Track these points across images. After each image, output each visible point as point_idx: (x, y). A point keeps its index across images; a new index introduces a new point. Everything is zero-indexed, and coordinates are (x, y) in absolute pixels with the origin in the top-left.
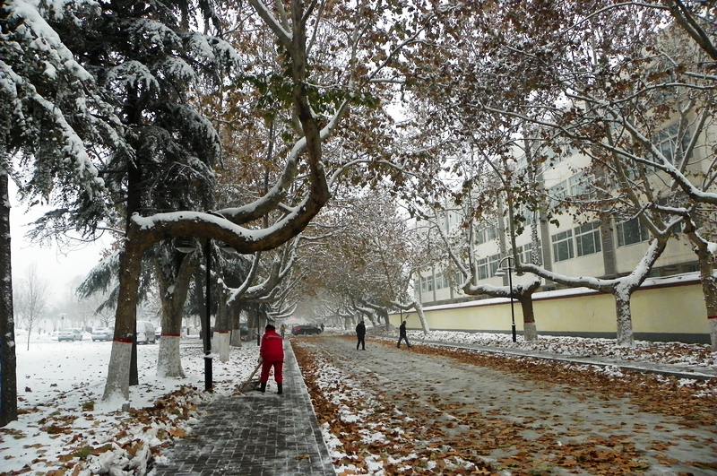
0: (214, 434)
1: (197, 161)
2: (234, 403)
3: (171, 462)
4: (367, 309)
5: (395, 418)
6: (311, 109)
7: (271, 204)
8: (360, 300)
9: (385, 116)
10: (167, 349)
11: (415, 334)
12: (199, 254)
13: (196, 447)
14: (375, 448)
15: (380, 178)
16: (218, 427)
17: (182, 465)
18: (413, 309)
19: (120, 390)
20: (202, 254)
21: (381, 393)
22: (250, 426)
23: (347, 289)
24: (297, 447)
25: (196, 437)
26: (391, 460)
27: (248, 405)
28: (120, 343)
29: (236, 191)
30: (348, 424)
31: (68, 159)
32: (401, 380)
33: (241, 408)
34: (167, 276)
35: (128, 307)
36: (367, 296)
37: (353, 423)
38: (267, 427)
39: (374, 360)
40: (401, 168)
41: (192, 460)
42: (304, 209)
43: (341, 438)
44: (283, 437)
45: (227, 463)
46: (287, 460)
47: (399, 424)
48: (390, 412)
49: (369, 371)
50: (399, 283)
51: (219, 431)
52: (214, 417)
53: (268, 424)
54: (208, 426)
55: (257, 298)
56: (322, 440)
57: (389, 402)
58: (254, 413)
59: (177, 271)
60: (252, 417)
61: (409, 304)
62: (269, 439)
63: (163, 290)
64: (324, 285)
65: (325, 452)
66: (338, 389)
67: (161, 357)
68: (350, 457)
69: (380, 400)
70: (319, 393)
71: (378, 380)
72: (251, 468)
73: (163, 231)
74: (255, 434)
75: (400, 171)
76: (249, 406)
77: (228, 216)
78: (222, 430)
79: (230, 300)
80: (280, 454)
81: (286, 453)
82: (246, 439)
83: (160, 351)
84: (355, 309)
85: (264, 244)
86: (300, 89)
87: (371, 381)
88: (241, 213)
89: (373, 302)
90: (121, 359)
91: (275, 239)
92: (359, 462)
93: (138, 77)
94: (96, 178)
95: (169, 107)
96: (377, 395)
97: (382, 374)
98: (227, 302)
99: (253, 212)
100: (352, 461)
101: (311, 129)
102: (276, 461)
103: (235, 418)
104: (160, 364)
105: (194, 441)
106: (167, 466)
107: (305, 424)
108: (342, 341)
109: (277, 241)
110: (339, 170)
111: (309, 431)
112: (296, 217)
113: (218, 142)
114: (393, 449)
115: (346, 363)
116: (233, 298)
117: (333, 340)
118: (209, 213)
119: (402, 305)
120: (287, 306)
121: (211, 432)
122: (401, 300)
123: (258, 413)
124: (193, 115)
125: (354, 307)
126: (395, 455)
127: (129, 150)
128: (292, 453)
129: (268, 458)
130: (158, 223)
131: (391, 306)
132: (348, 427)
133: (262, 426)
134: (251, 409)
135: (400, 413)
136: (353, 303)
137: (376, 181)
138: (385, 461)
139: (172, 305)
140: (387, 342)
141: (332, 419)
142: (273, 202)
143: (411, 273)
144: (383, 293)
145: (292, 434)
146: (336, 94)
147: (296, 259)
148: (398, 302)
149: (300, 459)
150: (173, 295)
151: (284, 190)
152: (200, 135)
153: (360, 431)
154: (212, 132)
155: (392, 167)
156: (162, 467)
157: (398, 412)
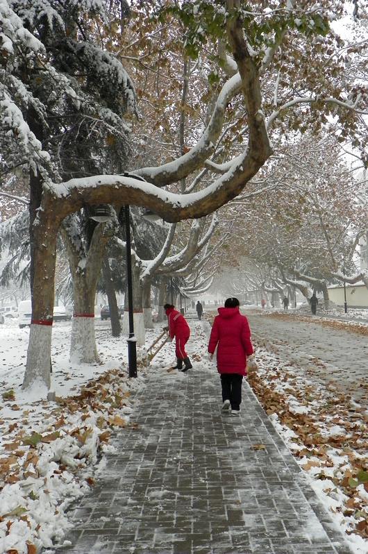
0: (155, 423)
1: (110, 114)
2: (165, 391)
3: (119, 451)
4: (300, 282)
5: (353, 411)
6: (248, 45)
7: (197, 161)
8: (292, 271)
9: (332, 36)
10: (81, 332)
11: (363, 313)
12: (114, 223)
13: (140, 436)
14: (335, 442)
15: (324, 121)
16: (157, 416)
17: (131, 454)
18: (361, 283)
19: (41, 378)
20: (118, 223)
21: (331, 382)
22: (191, 415)
23: (276, 259)
24: (249, 437)
25: (136, 426)
26: (356, 455)
27: (181, 393)
28: (39, 327)
29: (142, 142)
30: (298, 416)
31: (10, 132)
32: (353, 368)
33: (175, 397)
34: (78, 248)
35: (46, 286)
36: (301, 266)
37: (304, 414)
38: (210, 416)
39: (316, 345)
40: (352, 107)
41: (140, 449)
42: (242, 168)
43: (295, 429)
44: (231, 427)
45: (178, 452)
46: (241, 450)
47: (359, 418)
48: (346, 405)
49: (311, 357)
50: (342, 249)
51: (159, 420)
52: (149, 406)
53: (210, 413)
54: (146, 415)
55: (173, 270)
56: (275, 431)
57: (343, 393)
58: (191, 402)
59: (89, 243)
60: (190, 407)
61: (355, 275)
62: (216, 429)
63: (74, 265)
64: (247, 254)
65: (281, 444)
66: (279, 377)
67: (74, 342)
68: (310, 449)
69: (331, 391)
70: (258, 382)
71: (324, 367)
72: (205, 457)
73: (79, 199)
74: (198, 424)
75: (351, 110)
76: (183, 394)
77: (147, 178)
78: (162, 420)
79: (144, 275)
80: (233, 444)
81: (238, 443)
82: (191, 428)
83: (73, 334)
84: (286, 282)
85: (194, 211)
86: (235, 19)
87: (317, 369)
88: (161, 173)
89: (306, 274)
90: (41, 343)
91: (207, 205)
92: (321, 455)
93: (38, 12)
94: (40, 152)
95: (71, 46)
96: (327, 385)
97: (328, 361)
98: (141, 277)
99: (176, 172)
100: (313, 453)
101: (249, 71)
102: (230, 451)
103: (171, 407)
104: (73, 348)
105: (136, 430)
106: (116, 456)
107: (251, 414)
108: (270, 321)
109: (210, 207)
110: (275, 113)
111: (258, 422)
112: (232, 179)
113: (131, 88)
114: (356, 444)
115: (281, 348)
116: (147, 272)
117: (260, 319)
118: (126, 175)
119: (346, 277)
120: (202, 279)
121: (150, 421)
122: (344, 271)
123: (195, 402)
124: (100, 55)
125: (284, 280)
126: (360, 450)
127: (39, 106)
128: (244, 443)
129: (221, 448)
130: (74, 190)
131: (331, 278)
132: (299, 418)
133: (204, 416)
134: (186, 398)
135: (359, 406)
136: (282, 274)
137: (319, 124)
138: (350, 456)
139: (85, 282)
140: (328, 323)
141: (280, 410)
142: (199, 159)
143: (358, 237)
144: (322, 263)
145: (240, 424)
146: (278, 23)
147: (217, 223)
148: (341, 274)
149: (256, 449)
150: (85, 270)
151: (211, 144)
152: (110, 81)
153: (314, 424)
154: (124, 75)
155: (340, 106)
156: (110, 456)
157: (355, 404)
